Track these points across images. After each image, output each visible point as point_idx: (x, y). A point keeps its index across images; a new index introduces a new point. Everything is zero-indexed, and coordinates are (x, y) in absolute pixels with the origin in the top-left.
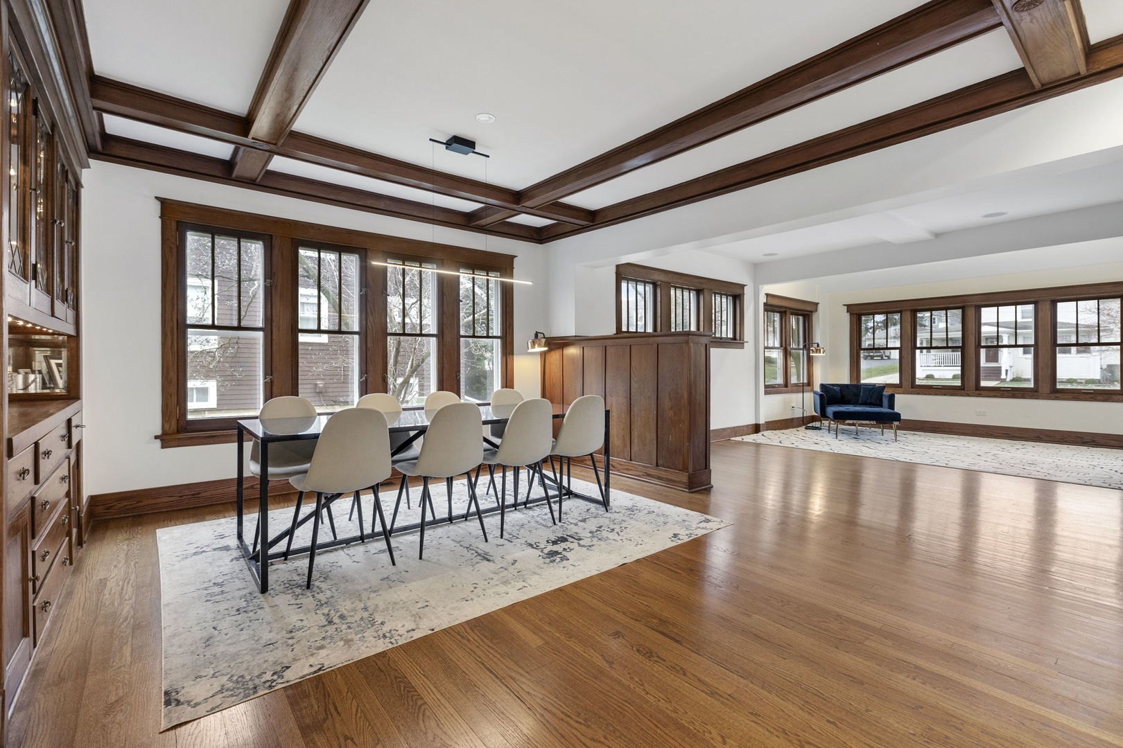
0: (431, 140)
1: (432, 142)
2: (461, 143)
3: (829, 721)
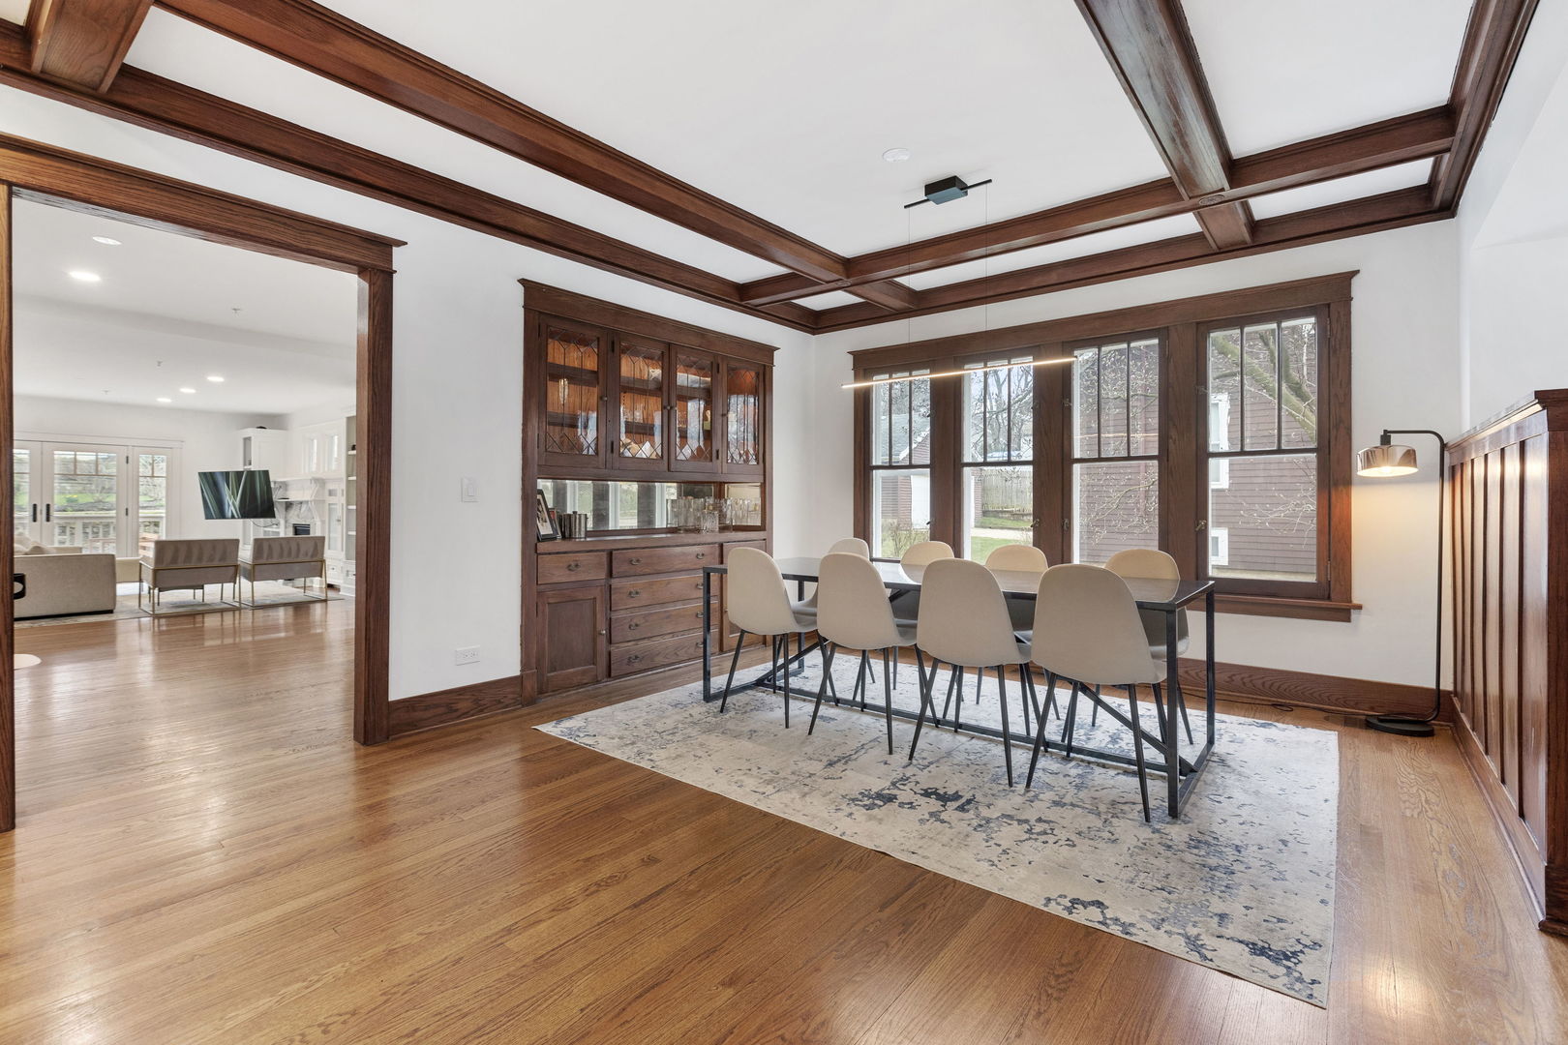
0: (905, 207)
1: (908, 209)
2: (944, 187)
3: (416, 1030)
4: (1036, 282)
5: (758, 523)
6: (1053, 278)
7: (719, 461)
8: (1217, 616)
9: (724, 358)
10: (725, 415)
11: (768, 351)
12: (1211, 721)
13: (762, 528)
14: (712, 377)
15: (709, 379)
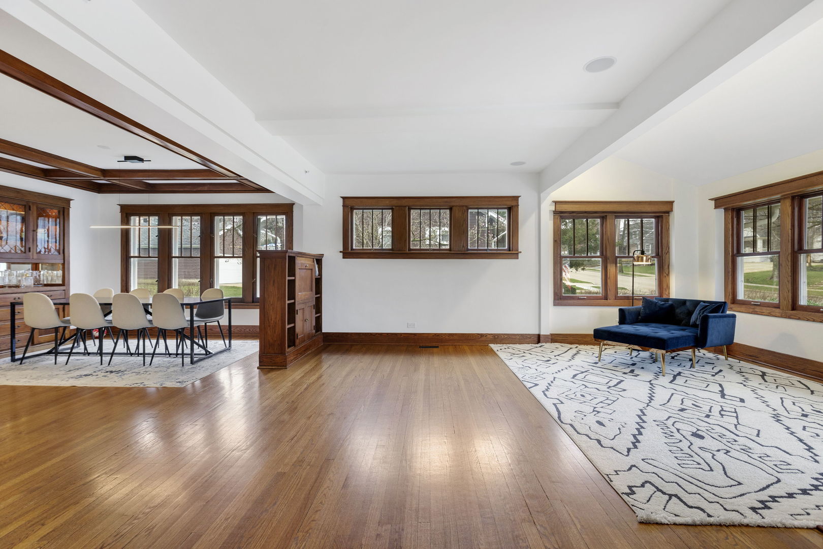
4: (200, 189)
5: (61, 282)
6: (206, 188)
7: (31, 253)
8: (232, 310)
9: (33, 203)
10: (35, 231)
11: (67, 201)
12: (230, 343)
13: (63, 285)
14: (25, 212)
15: (23, 213)
